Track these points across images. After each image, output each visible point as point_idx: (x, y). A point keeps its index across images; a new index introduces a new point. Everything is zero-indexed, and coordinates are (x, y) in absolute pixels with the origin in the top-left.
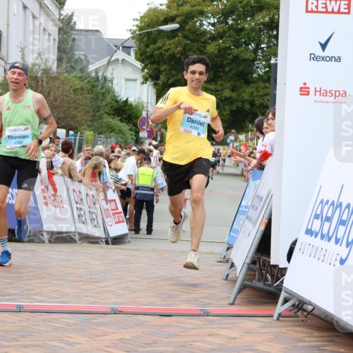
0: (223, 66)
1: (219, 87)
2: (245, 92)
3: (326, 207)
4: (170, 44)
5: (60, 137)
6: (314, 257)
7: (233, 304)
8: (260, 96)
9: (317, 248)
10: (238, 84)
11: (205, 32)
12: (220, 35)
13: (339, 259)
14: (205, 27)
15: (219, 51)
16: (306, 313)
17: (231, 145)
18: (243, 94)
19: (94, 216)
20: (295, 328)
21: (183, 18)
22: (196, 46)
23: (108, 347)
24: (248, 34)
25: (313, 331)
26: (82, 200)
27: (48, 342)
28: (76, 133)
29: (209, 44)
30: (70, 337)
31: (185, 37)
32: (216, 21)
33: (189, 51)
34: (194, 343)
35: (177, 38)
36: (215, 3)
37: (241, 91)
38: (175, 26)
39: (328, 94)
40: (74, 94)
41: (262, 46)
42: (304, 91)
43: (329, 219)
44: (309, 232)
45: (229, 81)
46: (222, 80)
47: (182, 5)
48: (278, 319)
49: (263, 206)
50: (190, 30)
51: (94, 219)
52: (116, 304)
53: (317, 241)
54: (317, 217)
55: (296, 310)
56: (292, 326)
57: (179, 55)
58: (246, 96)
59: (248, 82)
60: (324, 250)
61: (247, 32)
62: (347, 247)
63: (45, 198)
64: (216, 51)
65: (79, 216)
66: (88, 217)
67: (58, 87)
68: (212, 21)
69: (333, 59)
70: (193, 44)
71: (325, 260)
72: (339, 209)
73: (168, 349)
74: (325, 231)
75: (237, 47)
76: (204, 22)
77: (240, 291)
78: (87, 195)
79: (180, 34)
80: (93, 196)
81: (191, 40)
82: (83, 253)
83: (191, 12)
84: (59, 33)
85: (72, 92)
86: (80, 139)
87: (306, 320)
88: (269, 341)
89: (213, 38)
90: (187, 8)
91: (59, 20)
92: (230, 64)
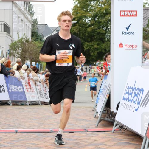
0: (94, 36)
1: (93, 44)
2: (102, 45)
3: (130, 89)
4: (74, 29)
5: (33, 65)
6: (126, 108)
7: (97, 127)
8: (108, 47)
9: (127, 105)
10: (100, 43)
11: (86, 24)
12: (93, 25)
13: (135, 109)
14: (87, 22)
15: (92, 30)
16: (124, 130)
17: (98, 65)
18: (102, 46)
19: (46, 95)
20: (120, 135)
21: (78, 18)
22: (83, 29)
23: (49, 145)
24: (103, 24)
25: (127, 136)
26: (41, 89)
27: (26, 144)
28: (39, 63)
29: (88, 28)
30: (35, 142)
31: (79, 26)
32: (91, 19)
33: (81, 31)
34: (82, 143)
35: (76, 26)
36: (90, 13)
37: (101, 45)
38: (75, 22)
39: (130, 47)
40: (38, 49)
41: (109, 28)
42: (121, 46)
43: (131, 94)
44: (124, 99)
45: (96, 41)
46: (94, 41)
47: (78, 14)
48: (114, 132)
49: (107, 90)
50: (81, 23)
51: (46, 96)
52: (53, 128)
53: (127, 102)
54: (127, 93)
55: (121, 128)
56: (119, 135)
57: (77, 33)
58: (103, 47)
59: (103, 42)
60: (129, 106)
61: (102, 23)
62: (138, 104)
63: (27, 88)
64: (91, 31)
65: (40, 95)
66: (44, 95)
67: (32, 46)
68: (89, 19)
69: (131, 33)
70: (82, 28)
71: (130, 110)
72: (134, 90)
73: (71, 145)
74: (130, 98)
75: (99, 29)
76: (86, 20)
77: (99, 122)
78: (43, 87)
79: (77, 25)
80: (45, 87)
81: (82, 27)
82: (41, 109)
83: (81, 16)
84: (32, 26)
85: (37, 48)
86: (41, 66)
87: (124, 132)
88: (110, 141)
89: (90, 26)
90: (79, 15)
91: (32, 21)
92: (96, 35)
